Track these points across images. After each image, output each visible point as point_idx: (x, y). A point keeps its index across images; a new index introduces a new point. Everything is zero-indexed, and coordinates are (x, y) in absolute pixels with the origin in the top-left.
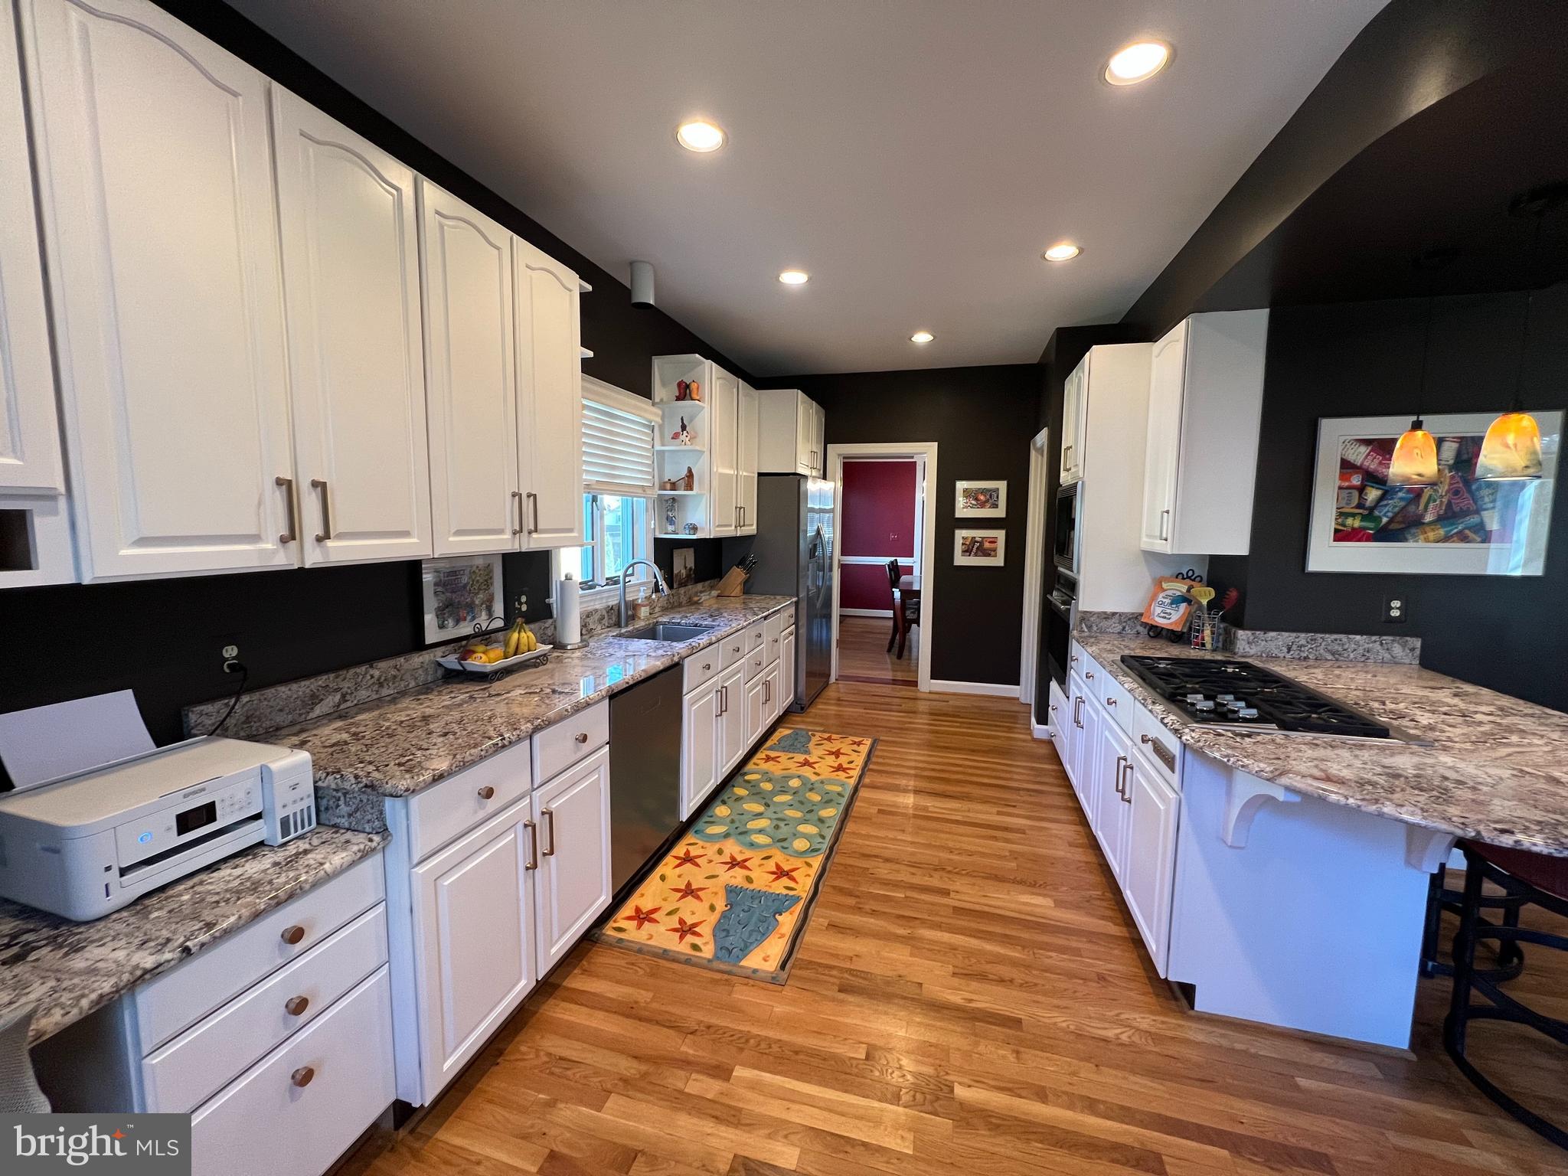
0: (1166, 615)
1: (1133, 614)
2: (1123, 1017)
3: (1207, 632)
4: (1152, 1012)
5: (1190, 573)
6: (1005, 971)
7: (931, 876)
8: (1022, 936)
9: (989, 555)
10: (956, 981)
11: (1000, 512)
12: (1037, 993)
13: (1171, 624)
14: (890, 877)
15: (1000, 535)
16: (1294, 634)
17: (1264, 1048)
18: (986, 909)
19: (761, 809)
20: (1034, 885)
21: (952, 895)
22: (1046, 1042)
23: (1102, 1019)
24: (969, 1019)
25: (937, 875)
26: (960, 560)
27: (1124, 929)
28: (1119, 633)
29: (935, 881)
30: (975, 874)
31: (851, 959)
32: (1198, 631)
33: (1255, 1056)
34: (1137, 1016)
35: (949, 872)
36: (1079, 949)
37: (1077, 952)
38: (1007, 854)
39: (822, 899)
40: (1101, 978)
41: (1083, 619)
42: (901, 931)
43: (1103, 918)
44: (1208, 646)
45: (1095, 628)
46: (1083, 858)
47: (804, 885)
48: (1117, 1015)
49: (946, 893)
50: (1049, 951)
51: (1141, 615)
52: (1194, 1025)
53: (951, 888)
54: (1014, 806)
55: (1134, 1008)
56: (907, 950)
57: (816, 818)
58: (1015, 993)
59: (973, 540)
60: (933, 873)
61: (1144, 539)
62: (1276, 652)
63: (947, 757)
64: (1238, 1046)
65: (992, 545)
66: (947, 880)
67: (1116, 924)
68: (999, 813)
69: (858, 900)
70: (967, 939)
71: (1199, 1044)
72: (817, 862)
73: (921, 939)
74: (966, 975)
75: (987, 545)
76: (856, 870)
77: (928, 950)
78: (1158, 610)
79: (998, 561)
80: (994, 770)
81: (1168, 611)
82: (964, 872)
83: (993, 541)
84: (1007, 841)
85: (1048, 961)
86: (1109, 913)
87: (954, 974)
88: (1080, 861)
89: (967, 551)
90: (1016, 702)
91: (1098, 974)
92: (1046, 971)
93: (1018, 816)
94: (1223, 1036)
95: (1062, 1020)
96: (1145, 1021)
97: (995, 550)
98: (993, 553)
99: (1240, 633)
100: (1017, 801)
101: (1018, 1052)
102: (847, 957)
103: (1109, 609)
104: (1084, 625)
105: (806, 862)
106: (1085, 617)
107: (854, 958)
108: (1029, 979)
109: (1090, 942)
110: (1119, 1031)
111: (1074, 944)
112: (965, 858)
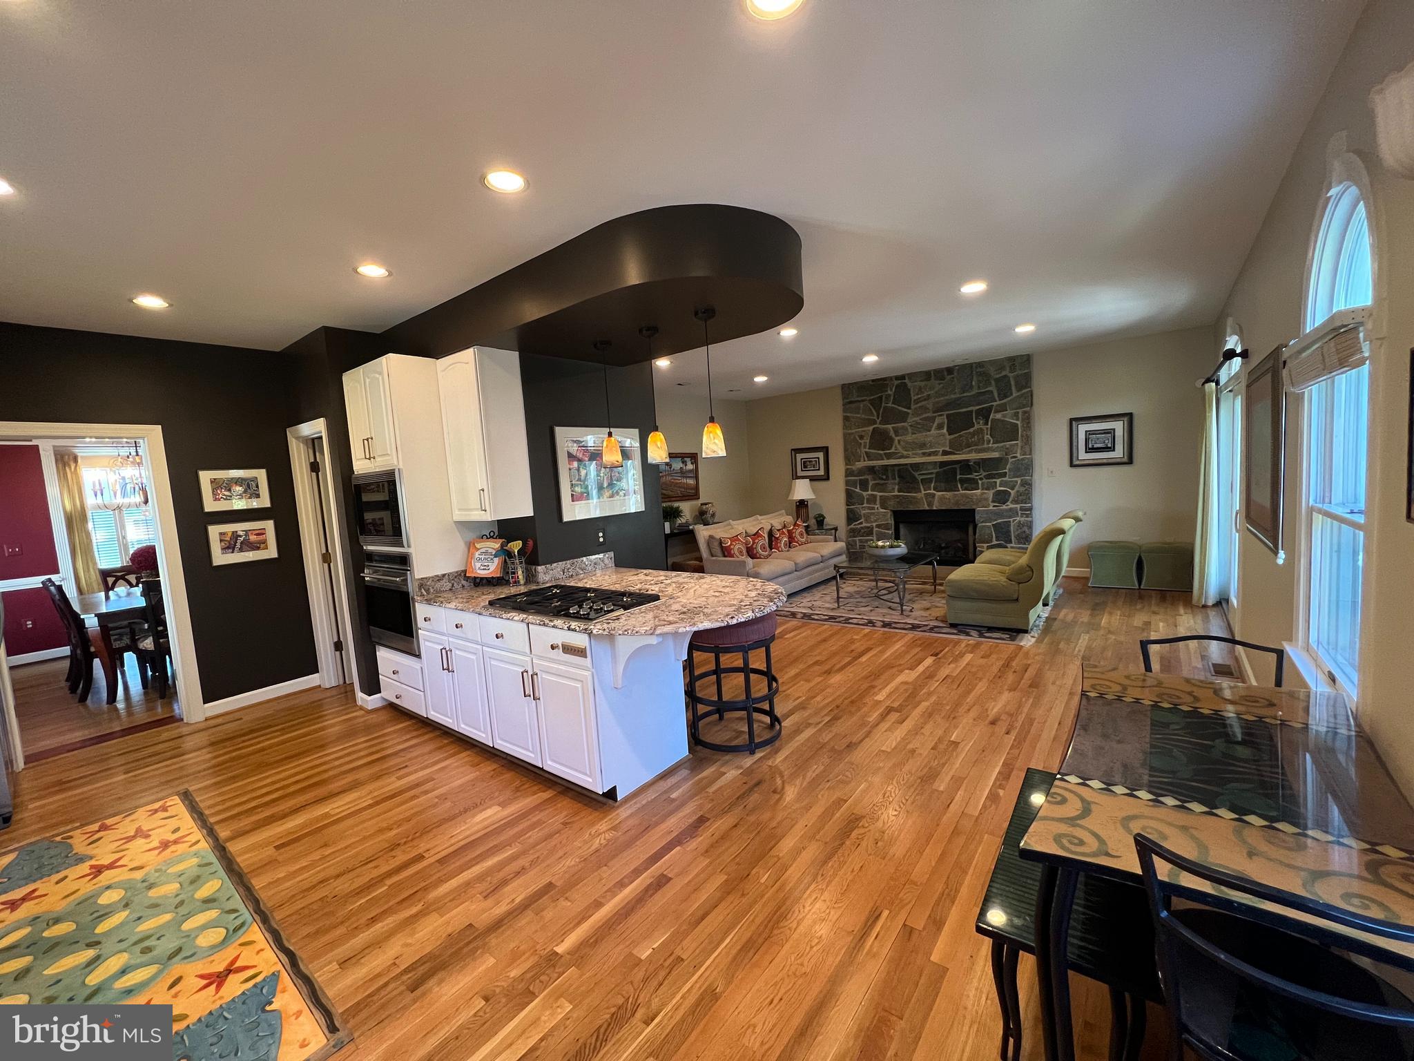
0: (486, 568)
1: (457, 572)
2: (593, 833)
3: (520, 572)
4: (602, 819)
5: (492, 534)
6: (515, 866)
7: (394, 857)
8: (502, 839)
9: (258, 548)
10: (490, 901)
11: (264, 501)
12: (543, 861)
13: (491, 573)
14: (356, 885)
15: (269, 526)
16: (564, 562)
17: (651, 795)
18: (462, 843)
19: (90, 953)
20: (477, 805)
21: (426, 855)
22: (573, 882)
23: (586, 842)
24: (524, 910)
25: (397, 852)
26: (220, 558)
27: (550, 791)
28: (451, 589)
29: (401, 857)
30: (427, 830)
31: (395, 964)
32: (514, 573)
33: (652, 801)
34: (597, 827)
35: (405, 843)
36: (540, 820)
37: (540, 823)
38: (437, 800)
39: (304, 956)
40: (565, 824)
41: (421, 586)
42: (414, 910)
43: (535, 793)
44: (522, 582)
45: (432, 590)
46: (490, 768)
47: (267, 960)
48: (590, 834)
49: (420, 858)
50: (525, 834)
51: (465, 571)
52: (622, 809)
53: (420, 851)
54: (406, 766)
55: (593, 824)
56: (434, 916)
57: (198, 904)
58: (532, 873)
59: (235, 535)
60: (393, 853)
61: (456, 512)
62: (558, 576)
63: (299, 765)
64: (644, 802)
65: (261, 538)
66: (409, 849)
67: (544, 792)
68: (399, 778)
69: (347, 924)
70: (470, 871)
71: (631, 815)
72: (256, 933)
73: (437, 900)
74: (493, 891)
75: (253, 538)
76: (315, 907)
77: (450, 901)
78: (478, 565)
79: (272, 552)
80: (354, 752)
81: (486, 564)
82: (417, 835)
83: (261, 533)
84: (426, 792)
85: (531, 841)
86: (536, 788)
87: (486, 897)
88: (489, 772)
89: (230, 547)
90: (319, 689)
91: (563, 824)
92: (534, 847)
93: (416, 771)
94: (635, 803)
95: (570, 862)
96: (603, 826)
97: (264, 542)
98: (262, 546)
99: (540, 568)
100: (404, 762)
101: (567, 899)
102: (390, 966)
103: (440, 573)
104: (423, 591)
105: (241, 945)
106: (423, 584)
107: (397, 961)
108: (531, 858)
109: (541, 811)
110: (598, 841)
111: (535, 819)
112: (405, 827)
